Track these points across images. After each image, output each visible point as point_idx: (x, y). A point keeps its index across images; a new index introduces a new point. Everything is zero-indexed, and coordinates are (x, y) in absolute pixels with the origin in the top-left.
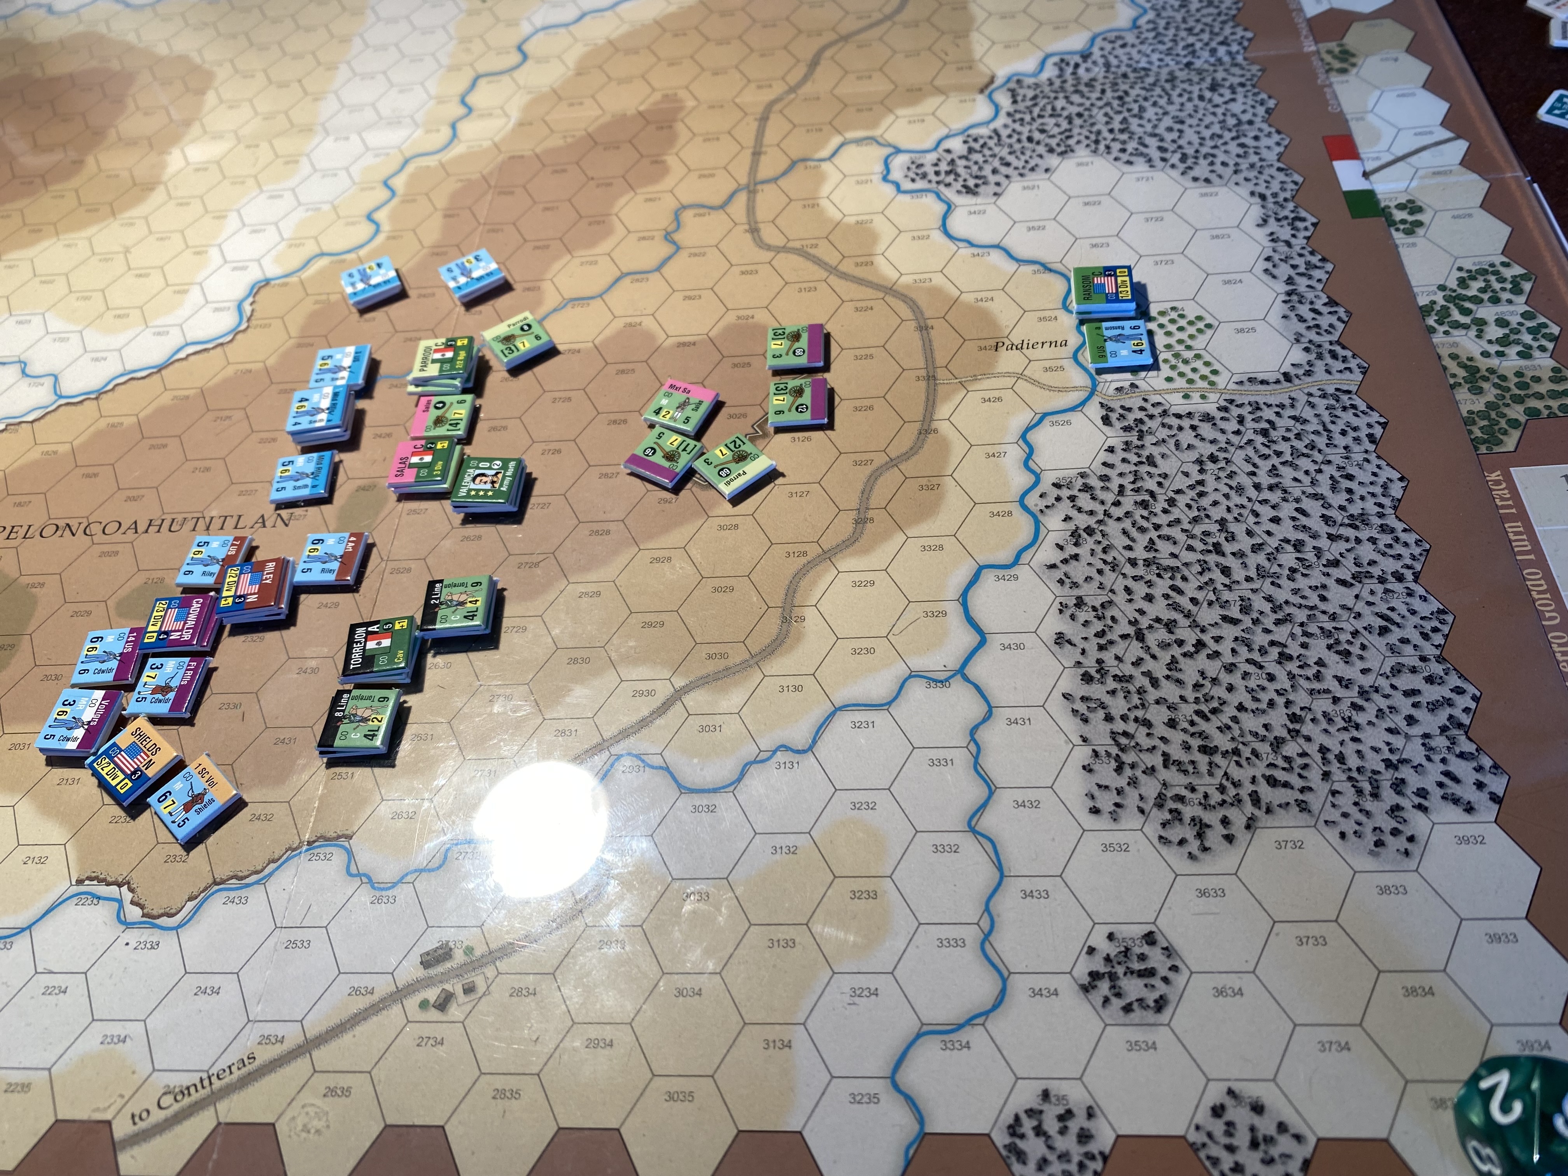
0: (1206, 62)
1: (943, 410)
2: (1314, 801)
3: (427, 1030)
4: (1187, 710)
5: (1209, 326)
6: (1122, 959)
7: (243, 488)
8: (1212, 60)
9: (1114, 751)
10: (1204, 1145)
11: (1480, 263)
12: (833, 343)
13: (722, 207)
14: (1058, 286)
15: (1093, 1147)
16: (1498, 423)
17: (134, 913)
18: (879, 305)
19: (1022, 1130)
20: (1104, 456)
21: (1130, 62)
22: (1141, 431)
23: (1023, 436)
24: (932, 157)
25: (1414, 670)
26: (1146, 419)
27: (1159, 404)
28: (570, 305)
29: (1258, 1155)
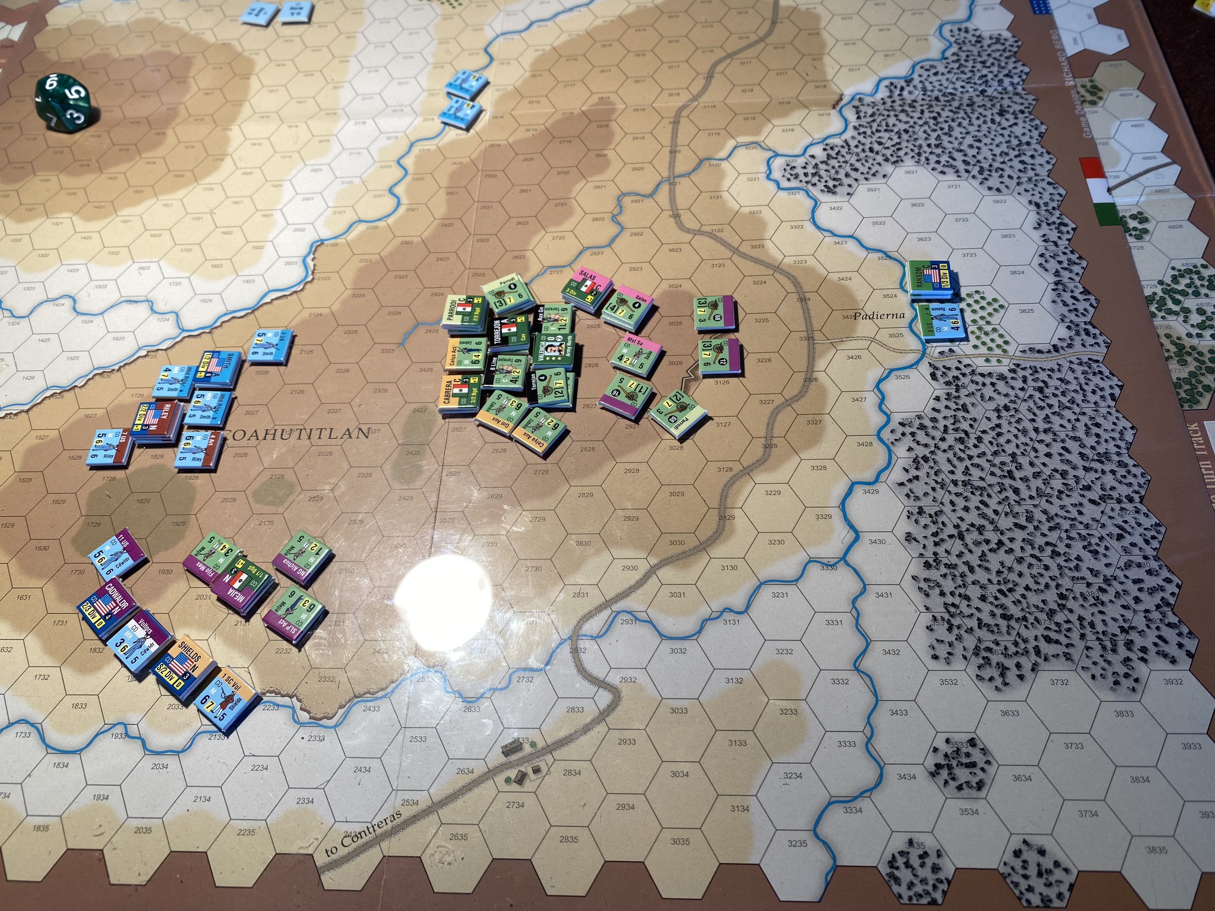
0: (995, 90)
1: (821, 364)
2: (1076, 653)
3: (511, 797)
4: (993, 589)
5: (1001, 307)
6: (955, 755)
7: (331, 407)
8: (1000, 89)
9: (947, 616)
10: (1009, 874)
11: (1187, 264)
12: (739, 308)
13: (651, 195)
14: (897, 270)
15: (942, 875)
16: (1197, 387)
17: (304, 716)
18: (770, 280)
19: (897, 865)
20: (933, 404)
21: (941, 88)
22: (957, 385)
23: (877, 386)
24: (801, 161)
25: (1139, 565)
26: (961, 376)
27: (969, 365)
28: (548, 271)
29: (1042, 881)
